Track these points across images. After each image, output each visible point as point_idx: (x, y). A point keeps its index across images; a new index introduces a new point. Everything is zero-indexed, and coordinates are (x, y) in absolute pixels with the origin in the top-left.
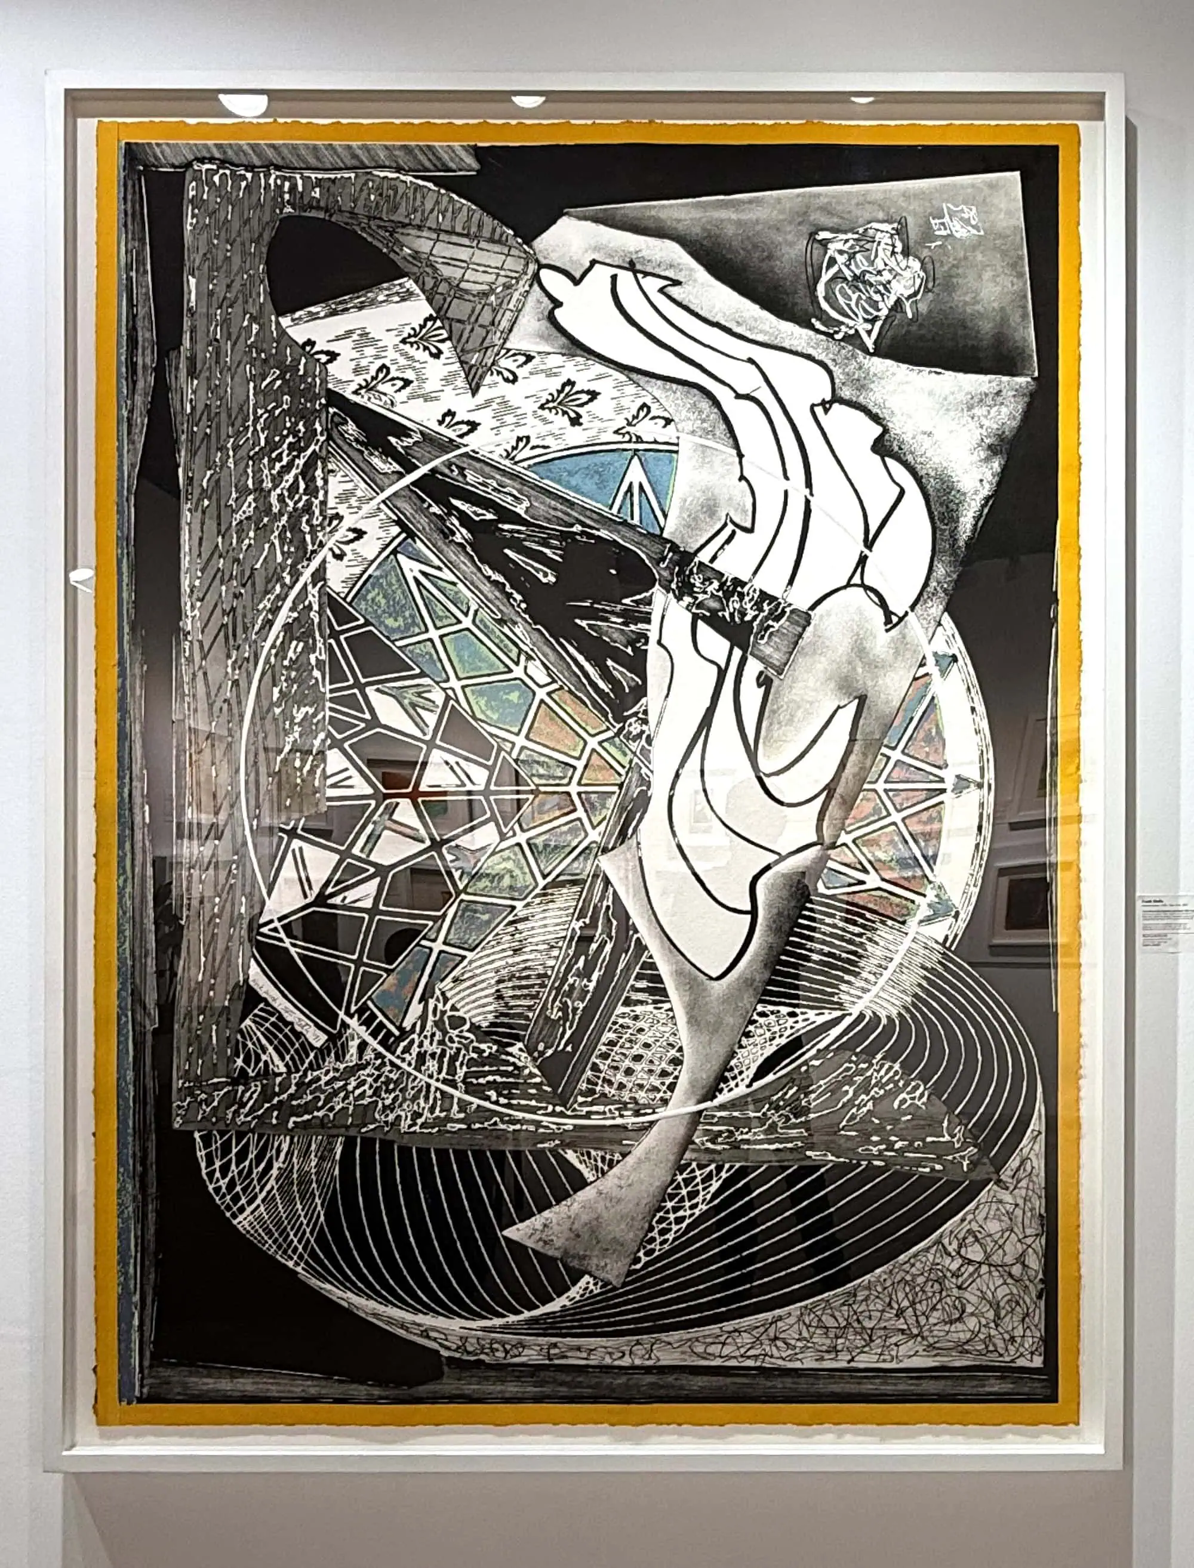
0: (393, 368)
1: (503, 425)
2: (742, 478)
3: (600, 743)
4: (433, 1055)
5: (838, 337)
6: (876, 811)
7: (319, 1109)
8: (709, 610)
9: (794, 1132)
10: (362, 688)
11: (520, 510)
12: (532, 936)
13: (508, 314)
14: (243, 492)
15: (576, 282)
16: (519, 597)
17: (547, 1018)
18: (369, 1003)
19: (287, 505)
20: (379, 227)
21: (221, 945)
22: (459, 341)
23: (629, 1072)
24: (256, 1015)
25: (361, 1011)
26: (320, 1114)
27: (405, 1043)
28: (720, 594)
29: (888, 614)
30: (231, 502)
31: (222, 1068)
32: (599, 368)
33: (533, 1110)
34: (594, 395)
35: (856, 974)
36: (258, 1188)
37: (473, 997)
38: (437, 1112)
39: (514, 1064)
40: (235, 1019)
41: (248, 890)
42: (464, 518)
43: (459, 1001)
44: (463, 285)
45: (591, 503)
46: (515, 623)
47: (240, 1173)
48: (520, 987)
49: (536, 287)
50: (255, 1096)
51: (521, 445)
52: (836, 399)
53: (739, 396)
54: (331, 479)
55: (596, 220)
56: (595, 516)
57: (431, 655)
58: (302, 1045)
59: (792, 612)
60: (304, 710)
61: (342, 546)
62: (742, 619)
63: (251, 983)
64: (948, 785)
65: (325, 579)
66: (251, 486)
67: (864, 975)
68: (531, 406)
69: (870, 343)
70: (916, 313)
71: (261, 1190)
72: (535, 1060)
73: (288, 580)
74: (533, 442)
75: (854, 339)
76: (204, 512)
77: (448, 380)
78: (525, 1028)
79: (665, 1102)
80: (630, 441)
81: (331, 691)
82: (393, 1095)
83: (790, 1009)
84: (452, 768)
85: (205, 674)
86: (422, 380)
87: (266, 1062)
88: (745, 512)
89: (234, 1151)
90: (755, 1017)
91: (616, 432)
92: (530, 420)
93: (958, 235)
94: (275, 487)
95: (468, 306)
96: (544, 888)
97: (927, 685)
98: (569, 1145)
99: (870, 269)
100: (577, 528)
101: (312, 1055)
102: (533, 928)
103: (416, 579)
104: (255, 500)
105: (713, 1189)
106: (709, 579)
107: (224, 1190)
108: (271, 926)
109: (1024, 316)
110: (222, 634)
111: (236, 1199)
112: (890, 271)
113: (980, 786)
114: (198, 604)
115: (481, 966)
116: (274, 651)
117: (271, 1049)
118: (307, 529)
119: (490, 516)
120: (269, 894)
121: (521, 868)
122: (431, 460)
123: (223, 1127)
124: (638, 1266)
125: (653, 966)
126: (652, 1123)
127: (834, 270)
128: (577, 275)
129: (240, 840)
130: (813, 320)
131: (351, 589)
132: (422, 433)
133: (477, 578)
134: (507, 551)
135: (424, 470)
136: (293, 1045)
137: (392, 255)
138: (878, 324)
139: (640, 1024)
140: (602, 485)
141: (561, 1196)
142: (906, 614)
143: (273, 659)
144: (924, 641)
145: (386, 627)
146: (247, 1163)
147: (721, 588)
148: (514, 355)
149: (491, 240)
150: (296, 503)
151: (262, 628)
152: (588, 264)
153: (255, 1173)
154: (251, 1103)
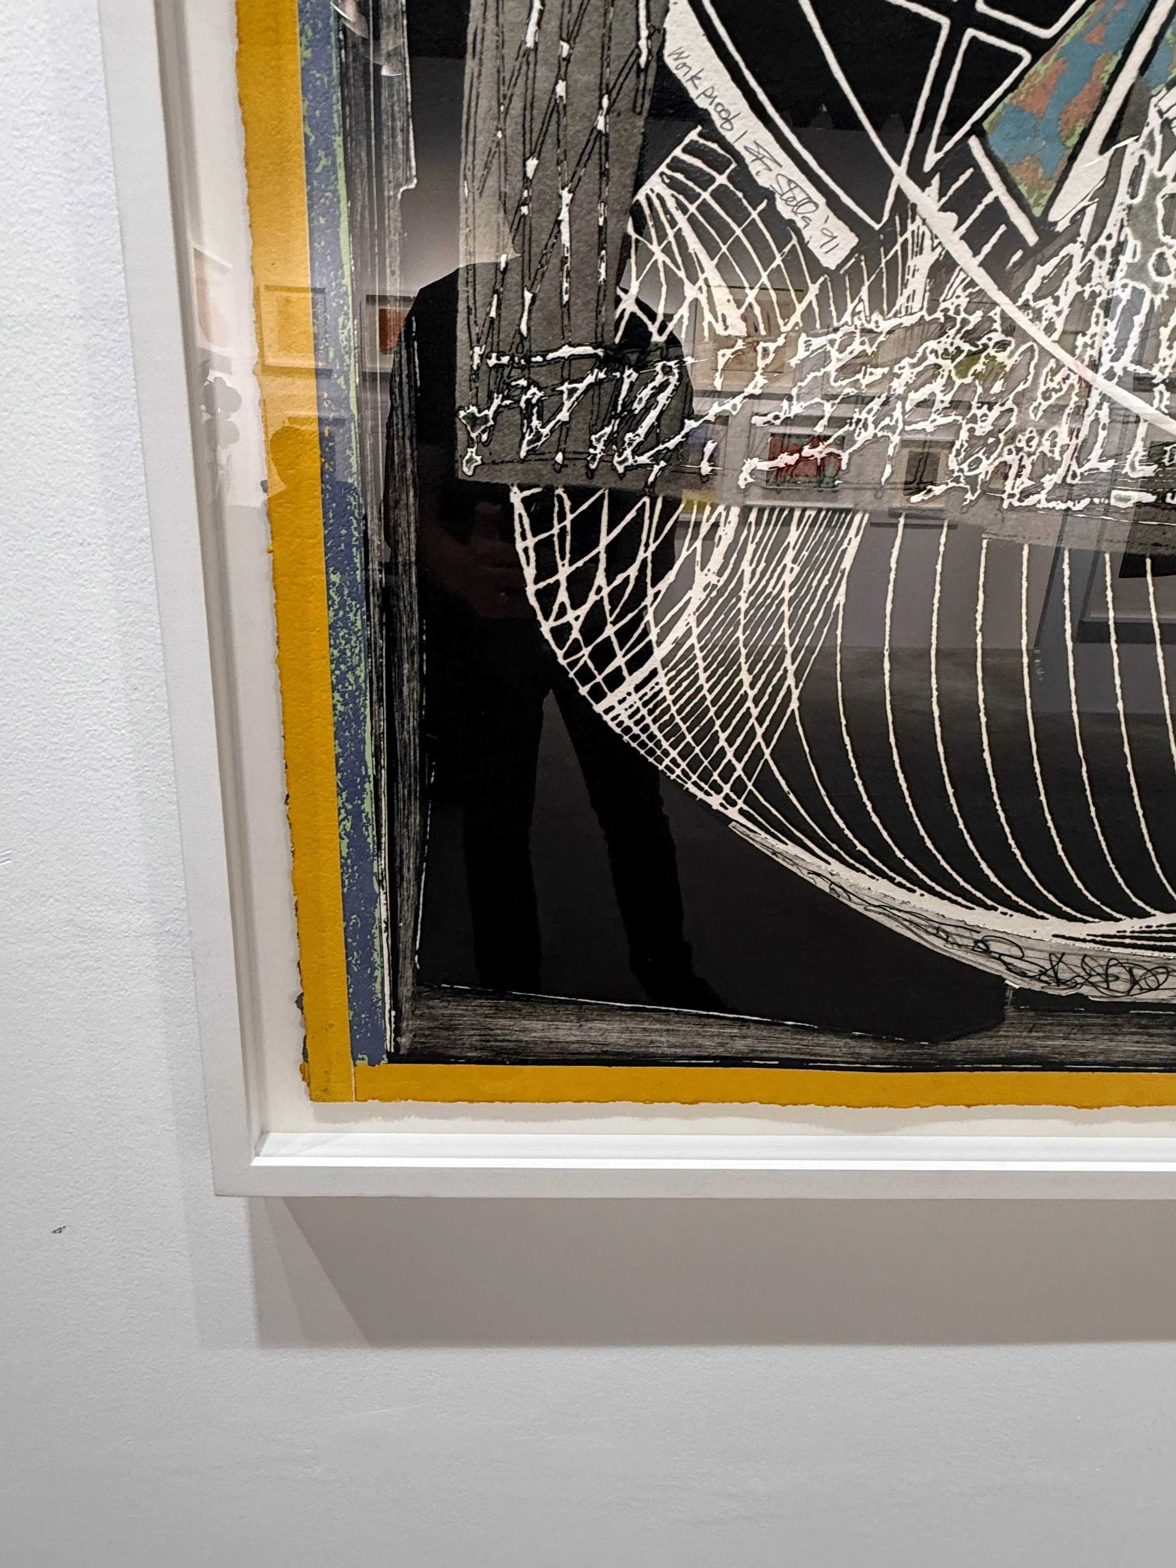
4: (1109, 308)
25: (947, 170)
27: (1051, 266)
31: (582, 320)
36: (654, 633)
38: (1094, 459)
47: (616, 595)
50: (662, 398)
58: (791, 260)
63: (670, 61)
71: (661, 637)
82: (997, 411)
87: (696, 308)
89: (605, 540)
101: (814, 289)
107: (575, 634)
111: (603, 655)
117: (710, 268)
123: (577, 477)
136: (767, 258)
146: (633, 572)
153: (651, 592)
154: (653, 414)
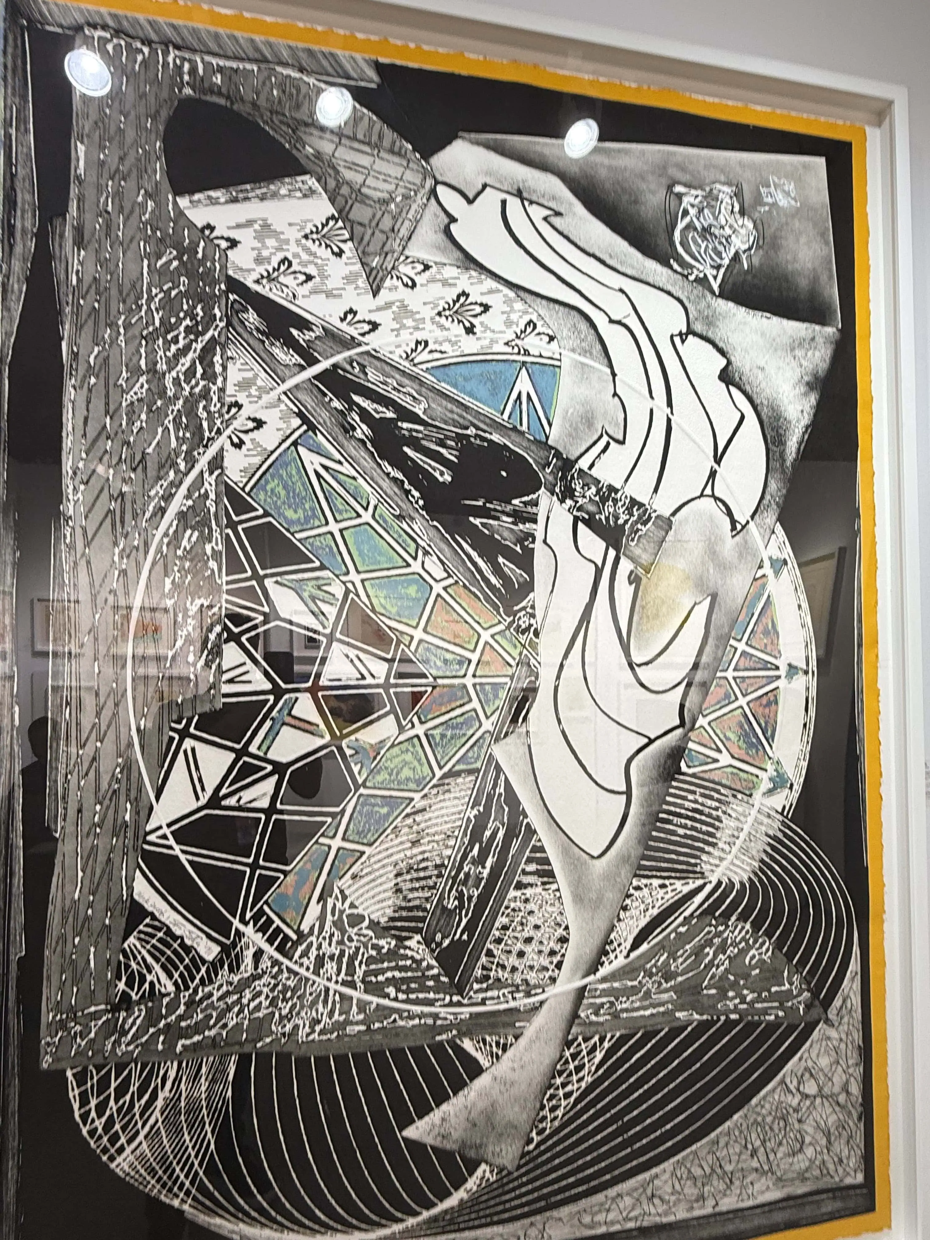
0: (295, 262)
1: (403, 326)
2: (615, 394)
3: (492, 636)
4: (332, 958)
5: (692, 278)
6: (727, 696)
7: (210, 1029)
8: (588, 513)
9: (665, 996)
10: (260, 580)
11: (419, 410)
12: (428, 827)
13: (407, 223)
14: (136, 372)
15: (470, 201)
16: (416, 494)
17: (444, 909)
18: (266, 908)
19: (183, 389)
20: (281, 122)
21: (102, 858)
22: (360, 242)
23: (521, 954)
24: (140, 932)
25: (256, 918)
26: (213, 1033)
27: (304, 946)
28: (597, 498)
29: (733, 522)
30: (120, 381)
31: (100, 995)
32: (490, 283)
33: (430, 1003)
34: (486, 308)
35: (714, 845)
36: (140, 1124)
37: (371, 893)
38: (336, 1016)
39: (412, 958)
40: (116, 938)
41: (133, 794)
42: (365, 415)
43: (358, 898)
44: (364, 190)
45: (485, 409)
46: (412, 519)
47: (119, 1111)
48: (418, 879)
49: (433, 200)
50: (138, 1022)
51: (420, 348)
52: (690, 331)
53: (611, 321)
54: (230, 365)
55: (488, 146)
56: (488, 421)
57: (331, 548)
58: (193, 960)
59: (658, 517)
60: (198, 602)
61: (242, 436)
62: (616, 522)
63: (136, 897)
64: (783, 672)
65: (222, 468)
66: (143, 367)
67: (721, 845)
68: (428, 313)
69: (715, 287)
70: (751, 266)
71: (143, 1126)
72: (433, 951)
73: (182, 466)
74: (431, 346)
75: (703, 281)
76: (90, 390)
77: (350, 279)
78: (423, 920)
79: (553, 980)
80: (519, 353)
81: (228, 583)
82: (290, 1003)
83: (661, 882)
84: (352, 661)
85: (88, 562)
86: (324, 277)
87: (152, 984)
88: (617, 424)
89: (113, 1085)
90: (632, 891)
91: (507, 344)
92: (428, 325)
93: (781, 204)
94: (170, 370)
95: (368, 212)
96: (441, 778)
97: (764, 586)
98: (465, 1034)
99: (715, 223)
100: (471, 431)
101: (203, 970)
102: (430, 819)
103: (316, 473)
104: (147, 382)
105: (597, 1061)
106: (587, 485)
107: (100, 1130)
108: (160, 833)
109: (830, 277)
110: (109, 520)
111: (114, 1139)
112: (731, 227)
113: (806, 673)
114: (82, 487)
115: (379, 861)
116: (166, 540)
117: (157, 968)
118: (205, 415)
119: (390, 415)
120: (158, 798)
121: (419, 761)
122: (332, 355)
123: (99, 1060)
124: (531, 1147)
125: (542, 849)
126: (542, 1003)
127: (687, 220)
128: (471, 196)
129: (124, 743)
130: (672, 261)
131: (250, 478)
132: (323, 328)
133: (377, 474)
134: (406, 449)
135: (324, 365)
136: (182, 960)
137: (294, 152)
138: (722, 271)
139: (531, 906)
140: (494, 392)
141: (458, 1086)
142: (748, 522)
143: (165, 548)
144: (761, 546)
145: (285, 518)
146: (128, 1097)
147: (598, 492)
148: (413, 262)
149: (392, 151)
150: (192, 388)
151: (154, 514)
152: (480, 187)
153: (137, 1106)
154: (134, 1029)
